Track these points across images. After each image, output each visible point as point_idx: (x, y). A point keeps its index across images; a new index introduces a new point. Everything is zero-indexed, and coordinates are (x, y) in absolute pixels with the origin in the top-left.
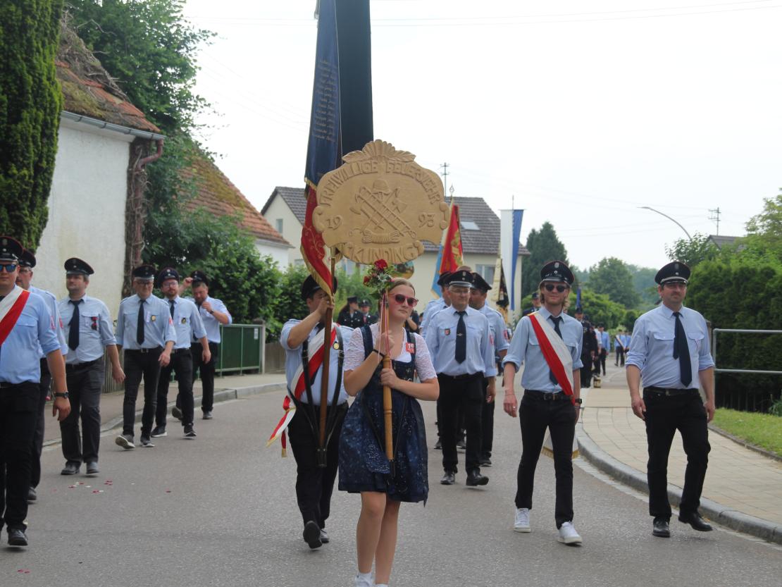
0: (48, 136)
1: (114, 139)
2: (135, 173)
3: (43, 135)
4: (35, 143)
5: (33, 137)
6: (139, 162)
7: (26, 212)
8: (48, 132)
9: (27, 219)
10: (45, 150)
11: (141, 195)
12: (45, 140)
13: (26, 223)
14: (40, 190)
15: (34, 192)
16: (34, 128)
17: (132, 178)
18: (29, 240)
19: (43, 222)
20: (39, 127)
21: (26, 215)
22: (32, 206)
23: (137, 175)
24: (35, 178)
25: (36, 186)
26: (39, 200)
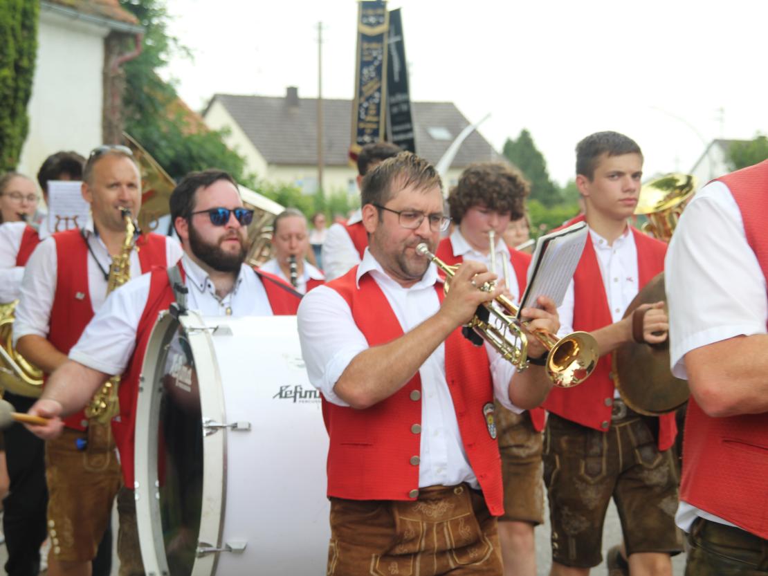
0: (28, 28)
1: (86, 32)
2: (111, 75)
3: (24, 26)
4: (14, 36)
5: (13, 29)
6: (115, 60)
7: (7, 121)
8: (28, 23)
9: (9, 131)
10: (25, 45)
11: (118, 102)
12: (25, 33)
13: (8, 136)
14: (21, 94)
15: (16, 98)
16: (13, 17)
17: (108, 80)
18: (10, 156)
19: (24, 133)
20: (19, 17)
21: (7, 126)
22: (13, 114)
23: (114, 78)
24: (15, 80)
25: (16, 90)
26: (20, 107)
